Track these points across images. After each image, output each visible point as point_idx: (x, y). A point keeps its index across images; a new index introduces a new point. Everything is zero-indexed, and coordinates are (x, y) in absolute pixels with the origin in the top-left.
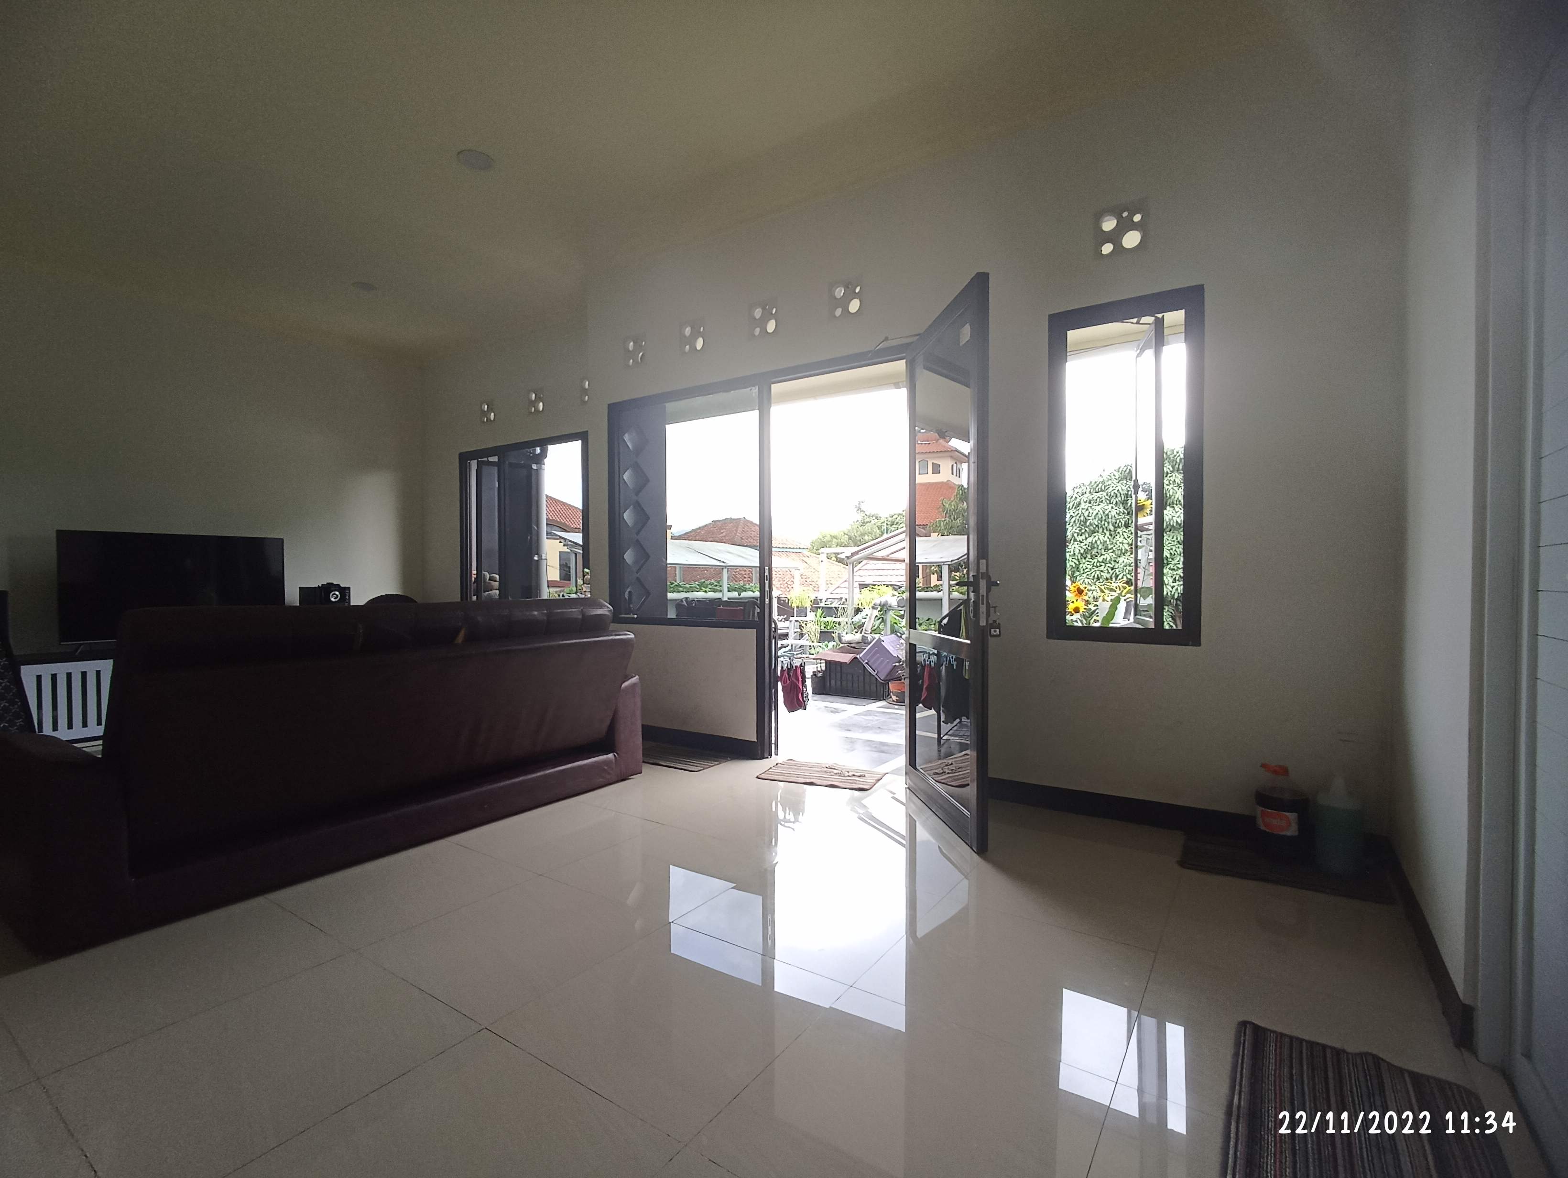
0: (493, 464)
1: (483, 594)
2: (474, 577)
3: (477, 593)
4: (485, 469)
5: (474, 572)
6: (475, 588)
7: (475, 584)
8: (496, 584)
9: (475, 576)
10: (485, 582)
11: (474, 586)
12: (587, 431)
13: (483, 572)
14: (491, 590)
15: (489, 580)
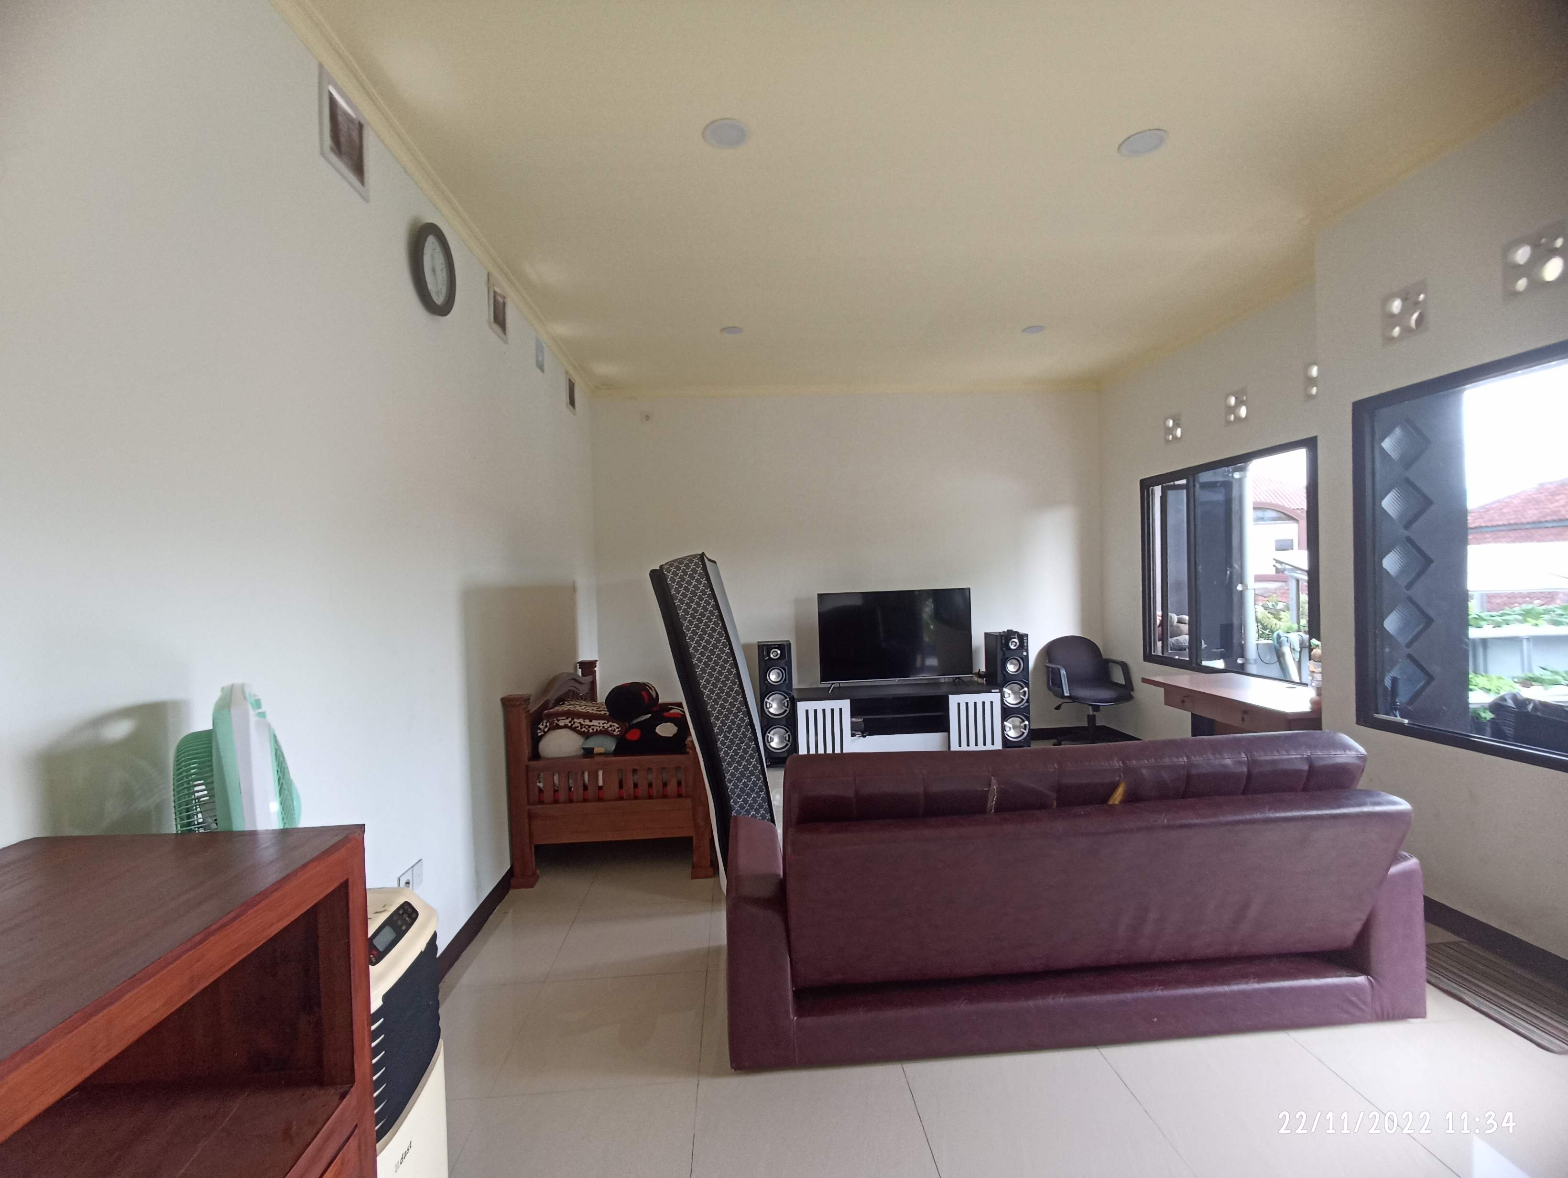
0: (1180, 487)
1: (1169, 639)
2: (1159, 620)
3: (1163, 638)
4: (1171, 494)
5: (1159, 613)
6: (1160, 633)
7: (1160, 628)
8: (1185, 628)
9: (1160, 618)
10: (1172, 626)
11: (1158, 631)
12: (1316, 437)
13: (1170, 614)
14: (1180, 635)
15: (1178, 622)
